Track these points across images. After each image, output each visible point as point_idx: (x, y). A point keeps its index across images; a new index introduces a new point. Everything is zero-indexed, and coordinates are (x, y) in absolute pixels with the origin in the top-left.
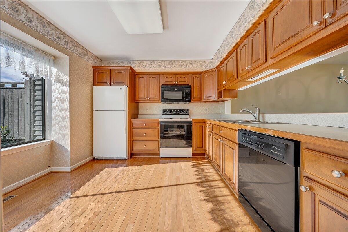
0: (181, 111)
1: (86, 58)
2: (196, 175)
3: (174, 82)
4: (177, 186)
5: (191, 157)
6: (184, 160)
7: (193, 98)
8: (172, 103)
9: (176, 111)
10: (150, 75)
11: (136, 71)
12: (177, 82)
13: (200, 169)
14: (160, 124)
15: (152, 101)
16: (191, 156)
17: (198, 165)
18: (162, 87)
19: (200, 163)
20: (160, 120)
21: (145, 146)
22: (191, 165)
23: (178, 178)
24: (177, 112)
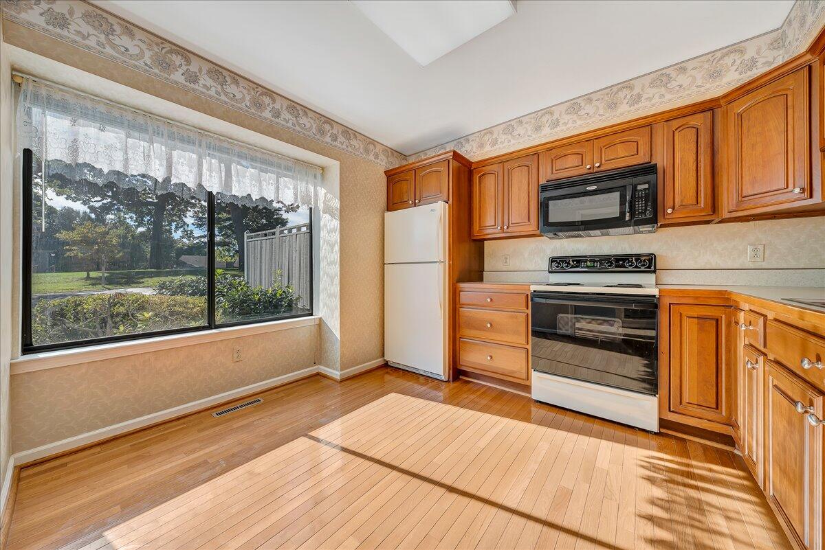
0: (617, 261)
1: (372, 157)
2: (650, 518)
3: (588, 167)
4: (546, 529)
5: (655, 433)
6: (620, 433)
7: (669, 211)
8: (582, 237)
9: (600, 261)
10: (509, 162)
11: (473, 160)
12: (597, 165)
13: (682, 500)
14: (532, 300)
15: (513, 234)
16: (655, 428)
17: (679, 478)
18: (544, 188)
19: (696, 471)
20: (533, 288)
21: (489, 358)
22: (643, 467)
23: (564, 497)
24: (601, 264)
